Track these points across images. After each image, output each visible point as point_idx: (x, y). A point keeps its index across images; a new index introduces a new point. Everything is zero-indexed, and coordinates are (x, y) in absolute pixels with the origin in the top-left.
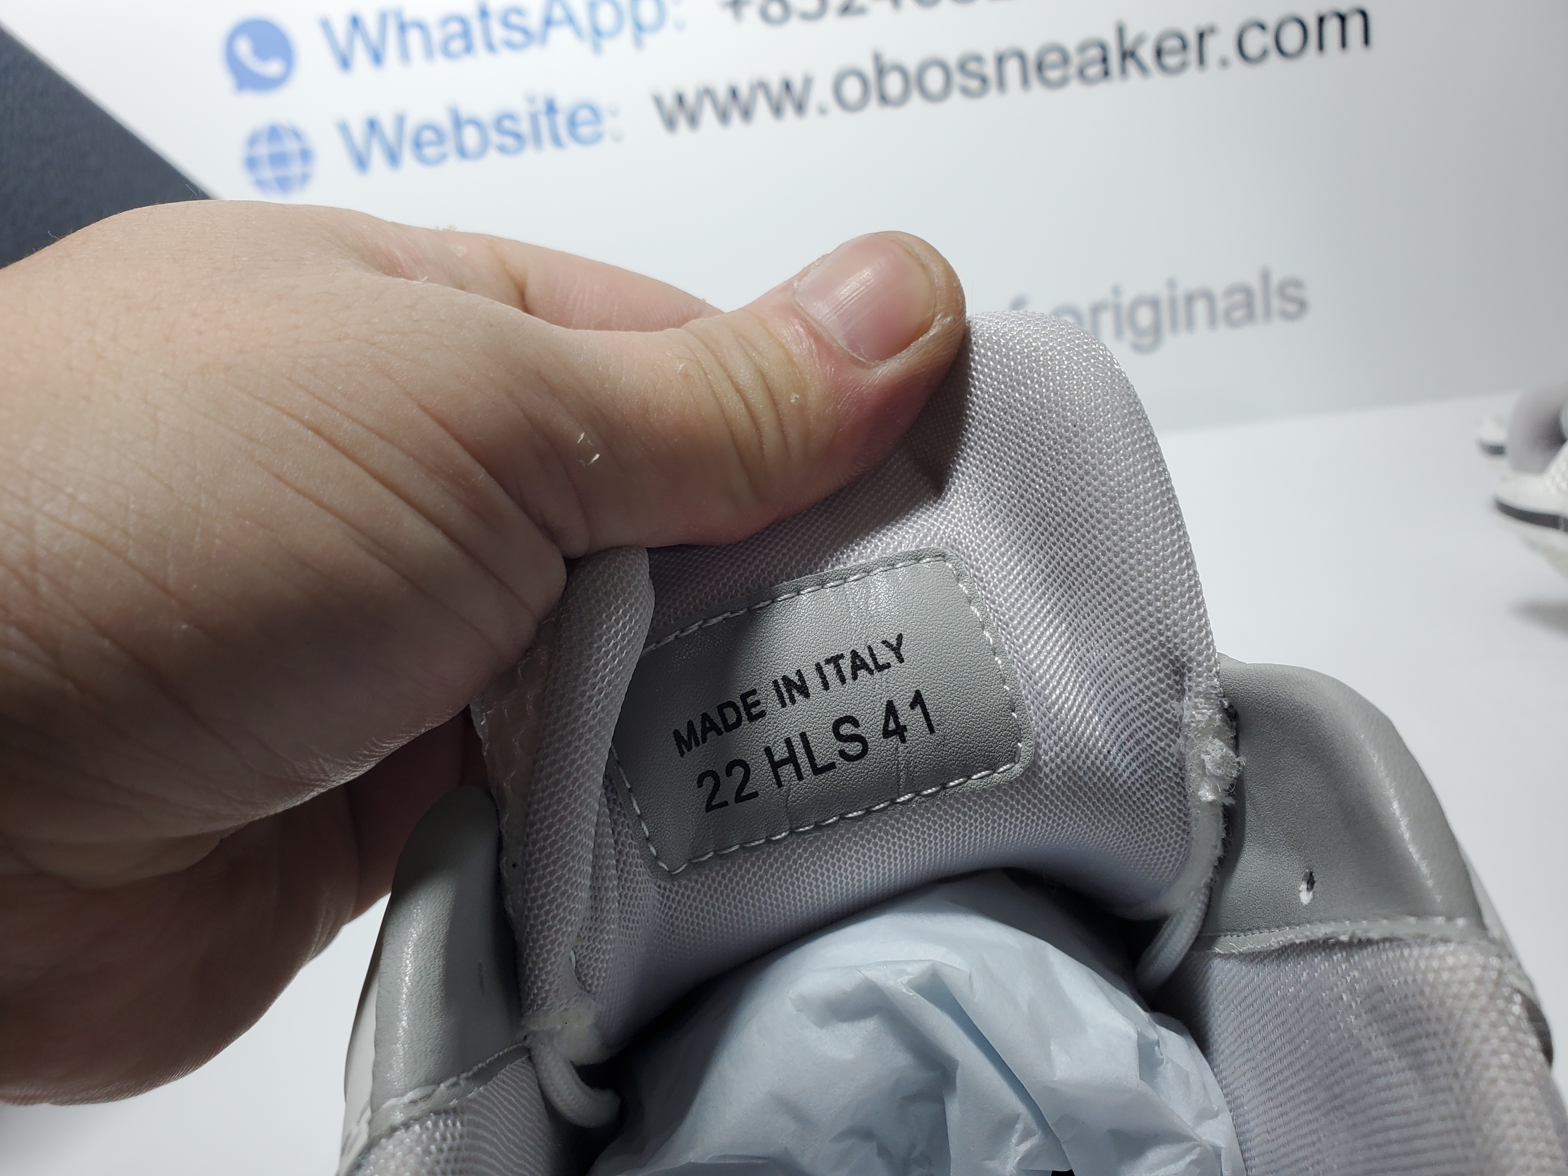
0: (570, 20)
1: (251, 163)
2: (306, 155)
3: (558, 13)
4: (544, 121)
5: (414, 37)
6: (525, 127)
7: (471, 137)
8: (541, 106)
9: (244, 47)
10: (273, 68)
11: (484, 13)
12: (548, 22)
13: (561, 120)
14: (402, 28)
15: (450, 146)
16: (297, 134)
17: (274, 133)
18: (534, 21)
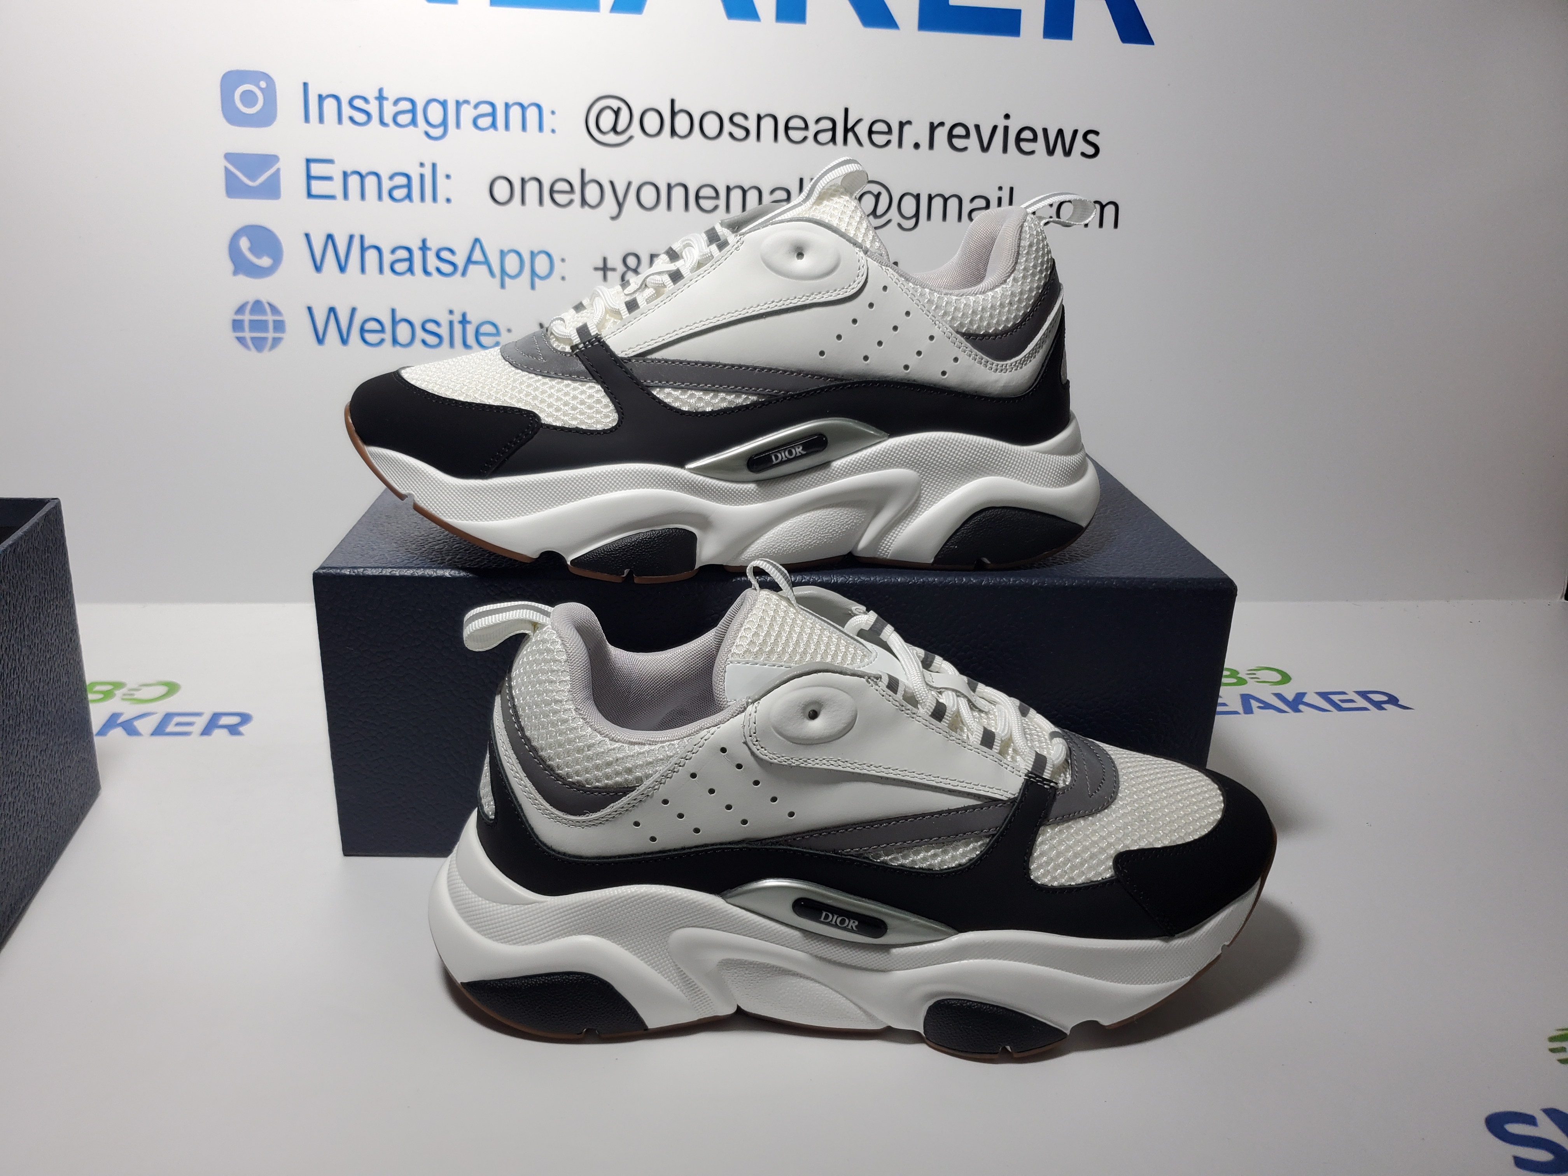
0: (487, 262)
1: (237, 325)
2: (279, 326)
3: (477, 256)
4: (458, 328)
5: (371, 256)
6: (444, 331)
7: (403, 332)
8: (457, 317)
9: (244, 244)
10: (265, 262)
11: (424, 248)
12: (469, 261)
13: (471, 330)
14: (363, 249)
15: (388, 336)
16: (275, 310)
17: (258, 306)
18: (460, 260)
